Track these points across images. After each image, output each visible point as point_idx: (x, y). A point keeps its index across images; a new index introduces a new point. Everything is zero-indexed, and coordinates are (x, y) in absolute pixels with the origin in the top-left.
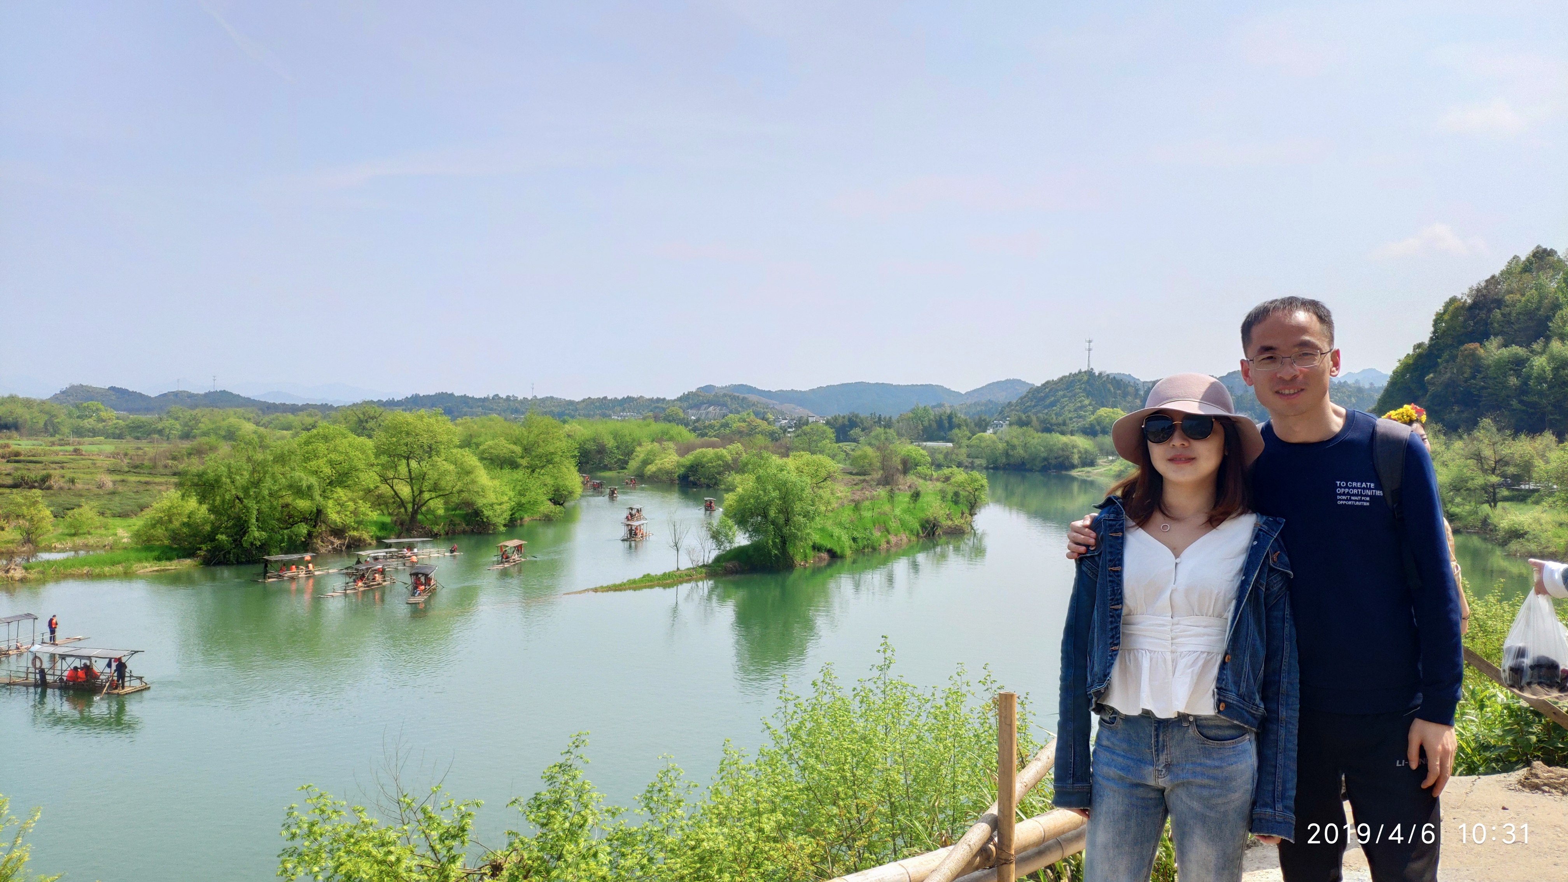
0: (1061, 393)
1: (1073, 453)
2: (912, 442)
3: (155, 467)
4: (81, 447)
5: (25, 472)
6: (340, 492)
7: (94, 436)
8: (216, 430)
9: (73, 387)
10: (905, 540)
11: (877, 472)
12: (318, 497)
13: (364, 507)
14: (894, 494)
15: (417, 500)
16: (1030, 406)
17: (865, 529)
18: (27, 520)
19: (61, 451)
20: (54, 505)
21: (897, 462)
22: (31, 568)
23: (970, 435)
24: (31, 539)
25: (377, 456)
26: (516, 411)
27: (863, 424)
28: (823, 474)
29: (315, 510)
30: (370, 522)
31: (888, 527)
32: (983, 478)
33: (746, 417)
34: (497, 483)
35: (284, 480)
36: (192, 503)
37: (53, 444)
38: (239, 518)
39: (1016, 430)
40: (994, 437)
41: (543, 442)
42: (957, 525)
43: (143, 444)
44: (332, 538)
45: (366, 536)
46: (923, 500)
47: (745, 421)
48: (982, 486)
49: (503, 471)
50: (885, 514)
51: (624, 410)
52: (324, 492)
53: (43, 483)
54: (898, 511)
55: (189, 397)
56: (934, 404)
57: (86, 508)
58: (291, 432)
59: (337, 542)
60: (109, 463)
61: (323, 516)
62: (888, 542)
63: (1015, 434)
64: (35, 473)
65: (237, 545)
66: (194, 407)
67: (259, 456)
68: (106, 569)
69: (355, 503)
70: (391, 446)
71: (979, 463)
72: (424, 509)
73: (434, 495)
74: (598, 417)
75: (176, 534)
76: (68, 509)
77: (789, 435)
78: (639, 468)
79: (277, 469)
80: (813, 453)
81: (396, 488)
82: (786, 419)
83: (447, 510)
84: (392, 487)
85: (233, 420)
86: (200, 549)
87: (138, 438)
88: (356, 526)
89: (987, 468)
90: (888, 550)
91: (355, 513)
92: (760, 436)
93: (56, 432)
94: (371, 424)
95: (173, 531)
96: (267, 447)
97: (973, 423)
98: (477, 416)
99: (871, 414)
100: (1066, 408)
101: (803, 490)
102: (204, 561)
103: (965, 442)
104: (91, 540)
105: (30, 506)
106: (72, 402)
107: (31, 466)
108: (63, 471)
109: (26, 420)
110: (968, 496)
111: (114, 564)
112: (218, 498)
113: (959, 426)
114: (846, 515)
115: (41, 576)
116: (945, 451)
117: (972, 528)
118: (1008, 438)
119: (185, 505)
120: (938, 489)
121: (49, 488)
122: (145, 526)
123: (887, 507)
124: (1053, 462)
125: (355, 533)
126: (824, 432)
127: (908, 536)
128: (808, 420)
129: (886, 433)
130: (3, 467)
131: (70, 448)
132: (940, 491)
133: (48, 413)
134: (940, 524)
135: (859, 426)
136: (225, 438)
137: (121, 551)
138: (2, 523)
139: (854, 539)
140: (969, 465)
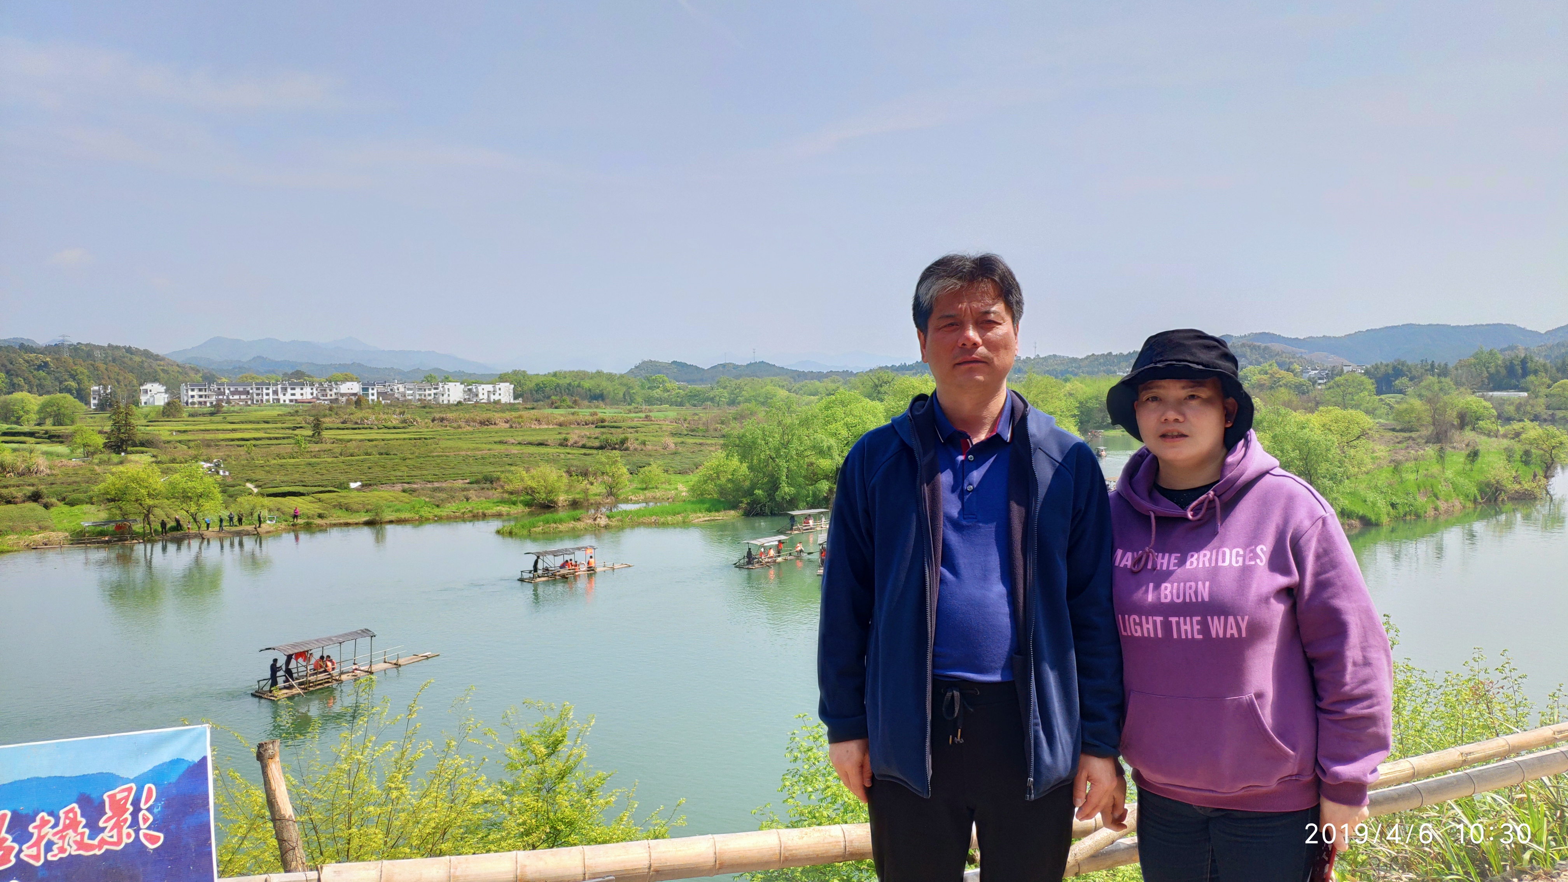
2: (1474, 392)
3: (707, 431)
4: (651, 414)
5: (609, 436)
7: (661, 404)
8: (755, 398)
9: (644, 362)
10: (1458, 506)
11: (1427, 429)
14: (1444, 453)
18: (610, 477)
19: (635, 417)
20: (630, 464)
21: (1452, 415)
22: (613, 517)
23: (1550, 382)
24: (612, 492)
26: (1020, 371)
27: (1411, 373)
28: (1356, 431)
31: (1435, 491)
32: (1562, 434)
33: (1268, 368)
35: (808, 441)
36: (735, 462)
37: (630, 411)
38: (772, 476)
41: (1042, 401)
42: (1526, 490)
43: (698, 410)
46: (1483, 460)
47: (1266, 373)
48: (1561, 443)
50: (1433, 476)
53: (621, 445)
54: (1449, 474)
55: (734, 368)
56: (1505, 346)
57: (654, 466)
58: (817, 397)
60: (672, 427)
62: (1436, 509)
64: (616, 436)
65: (771, 500)
66: (737, 377)
67: (788, 421)
68: (669, 519)
71: (1562, 415)
74: (1102, 374)
75: (723, 489)
76: (640, 467)
77: (1319, 387)
79: (803, 431)
80: (1345, 407)
82: (1317, 370)
85: (771, 388)
86: (742, 502)
87: (695, 406)
90: (1436, 518)
92: (1283, 390)
93: (632, 401)
94: (884, 388)
95: (720, 486)
96: (794, 412)
97: (1554, 368)
99: (1422, 361)
101: (1328, 450)
102: (745, 513)
104: (658, 494)
105: (612, 465)
106: (644, 375)
107: (613, 430)
108: (637, 435)
109: (609, 392)
110: (1545, 455)
111: (675, 514)
112: (755, 457)
113: (1536, 372)
114: (1384, 477)
115: (620, 523)
116: (1518, 401)
117: (1548, 493)
119: (730, 463)
120: (1502, 447)
121: (627, 449)
122: (699, 481)
123: (1435, 469)
126: (1361, 383)
127: (1463, 501)
128: (1342, 370)
129: (1440, 382)
130: (592, 431)
131: (643, 415)
132: (1505, 449)
133: (626, 385)
134: (1504, 488)
135: (1407, 376)
136: (763, 404)
137: (681, 503)
138: (591, 479)
139: (1393, 505)
140: (1550, 418)
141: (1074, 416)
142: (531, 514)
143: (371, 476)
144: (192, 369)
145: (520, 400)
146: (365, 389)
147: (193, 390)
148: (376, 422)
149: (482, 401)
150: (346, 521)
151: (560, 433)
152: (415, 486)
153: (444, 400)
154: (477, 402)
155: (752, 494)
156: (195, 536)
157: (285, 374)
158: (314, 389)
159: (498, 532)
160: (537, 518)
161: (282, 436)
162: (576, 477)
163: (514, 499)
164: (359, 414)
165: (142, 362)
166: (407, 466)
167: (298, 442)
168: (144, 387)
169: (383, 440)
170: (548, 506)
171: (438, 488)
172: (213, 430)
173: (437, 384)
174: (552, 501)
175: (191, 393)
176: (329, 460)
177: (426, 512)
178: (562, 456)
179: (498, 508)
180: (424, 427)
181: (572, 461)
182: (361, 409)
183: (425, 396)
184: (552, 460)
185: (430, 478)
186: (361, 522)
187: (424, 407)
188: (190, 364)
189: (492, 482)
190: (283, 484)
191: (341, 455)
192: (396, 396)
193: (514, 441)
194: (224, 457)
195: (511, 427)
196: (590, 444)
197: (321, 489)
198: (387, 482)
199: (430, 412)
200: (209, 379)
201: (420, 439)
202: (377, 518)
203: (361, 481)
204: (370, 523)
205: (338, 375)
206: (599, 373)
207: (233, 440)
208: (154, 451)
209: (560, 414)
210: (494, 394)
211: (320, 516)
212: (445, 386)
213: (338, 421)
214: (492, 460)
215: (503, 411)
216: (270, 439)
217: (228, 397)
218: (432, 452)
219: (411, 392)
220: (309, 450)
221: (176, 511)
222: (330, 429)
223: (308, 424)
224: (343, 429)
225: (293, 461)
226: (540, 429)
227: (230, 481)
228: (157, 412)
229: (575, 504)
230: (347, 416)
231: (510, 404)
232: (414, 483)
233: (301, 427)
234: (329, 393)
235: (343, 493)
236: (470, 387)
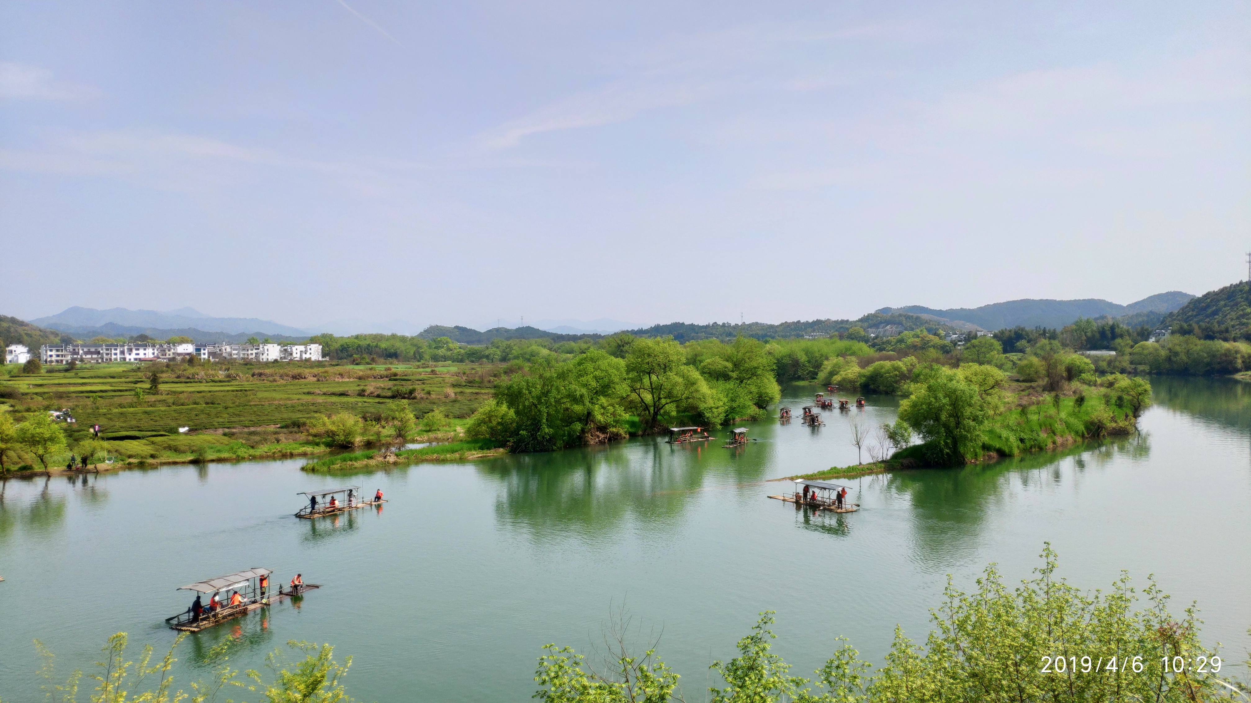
0: (1222, 303)
1: (1236, 358)
2: (1076, 352)
3: (482, 382)
4: (436, 369)
5: (400, 387)
6: (603, 400)
7: (445, 361)
8: (522, 355)
9: (431, 327)
10: (1070, 440)
11: (1043, 379)
12: (588, 403)
13: (620, 410)
14: (1059, 399)
15: (657, 403)
16: (1191, 316)
17: (1032, 431)
18: (399, 421)
19: (423, 372)
20: (416, 410)
21: (1061, 370)
22: (401, 455)
23: (1132, 343)
24: (401, 435)
25: (628, 372)
26: (730, 334)
27: (1028, 337)
28: (991, 382)
29: (586, 413)
30: (624, 421)
31: (1053, 428)
32: (1146, 384)
33: (919, 333)
34: (714, 391)
35: (564, 391)
36: (504, 408)
37: (419, 367)
38: (535, 419)
39: (1178, 339)
40: (1157, 345)
41: (749, 359)
42: (1121, 427)
43: (476, 365)
44: (598, 433)
45: (622, 432)
46: (1087, 404)
47: (918, 337)
48: (1146, 391)
49: (719, 382)
50: (1051, 417)
51: (814, 331)
52: (592, 399)
53: (410, 395)
54: (1063, 415)
55: (505, 332)
56: (1097, 316)
57: (437, 412)
58: (571, 355)
59: (602, 436)
60: (453, 379)
61: (591, 418)
62: (1054, 443)
63: (1177, 342)
64: (406, 387)
65: (533, 438)
66: (508, 339)
67: (547, 374)
68: (448, 456)
69: (614, 407)
70: (637, 364)
71: (1142, 369)
72: (662, 411)
73: (668, 401)
74: (793, 337)
75: (494, 430)
76: (425, 413)
77: (959, 348)
78: (826, 378)
79: (559, 383)
80: (981, 363)
81: (642, 396)
82: (956, 334)
83: (678, 412)
84: (639, 395)
85: (534, 347)
86: (509, 441)
87: (473, 362)
88: (614, 424)
89: (1150, 373)
90: (1054, 450)
91: (614, 414)
92: (932, 350)
93: (421, 358)
94: (626, 348)
95: (492, 428)
96: (553, 367)
97: (1135, 333)
98: (702, 339)
99: (1036, 328)
100: (1228, 317)
101: (971, 397)
102: (512, 450)
103: (1128, 350)
104: (440, 435)
105: (401, 411)
106: (431, 337)
107: (403, 383)
108: (424, 386)
109: (402, 351)
110: (1132, 400)
111: (453, 451)
112: (521, 404)
113: (1121, 336)
114: (1013, 418)
115: (407, 460)
116: (1109, 358)
117: (1137, 429)
118: (1170, 345)
119: (500, 409)
120: (1103, 393)
121: (414, 398)
122: (474, 424)
123: (1052, 411)
124: (1217, 367)
125: (614, 430)
126: (991, 345)
127: (1074, 436)
128: (976, 334)
129: (1050, 344)
130: (386, 384)
131: (429, 370)
132: (1104, 395)
133: (416, 345)
134: (1104, 426)
135: (1025, 339)
136: (529, 360)
137: (458, 443)
138: (383, 423)
139: (1022, 440)
140: (1133, 371)
141: (773, 370)
142: (331, 453)
143: (197, 422)
144: (52, 333)
145: (327, 359)
146: (198, 350)
147: (51, 351)
148: (205, 377)
149: (295, 359)
150: (174, 460)
151: (359, 385)
152: (234, 430)
153: (264, 358)
154: (291, 360)
155: (518, 434)
156: (41, 474)
157: (132, 338)
158: (156, 350)
159: (303, 469)
160: (336, 457)
161: (124, 388)
162: (370, 422)
163: (318, 441)
164: (191, 371)
165: (9, 327)
166: (228, 414)
167: (137, 395)
168: (10, 348)
169: (210, 392)
170: (346, 447)
171: (254, 431)
172: (65, 384)
173: (259, 345)
174: (350, 443)
175: (49, 353)
176: (163, 409)
177: (242, 452)
178: (360, 404)
179: (304, 448)
180: (245, 381)
181: (367, 409)
182: (193, 366)
183: (248, 355)
184: (352, 408)
185: (247, 423)
186: (187, 461)
187: (246, 364)
188: (51, 328)
189: (299, 427)
190: (121, 430)
191: (173, 404)
192: (224, 355)
193: (320, 392)
194: (73, 407)
195: (318, 380)
196: (384, 394)
197: (154, 433)
198: (211, 426)
199: (251, 369)
200: (66, 341)
201: (241, 391)
202: (201, 458)
203: (189, 426)
204: (195, 462)
205: (176, 338)
206: (394, 336)
207: (82, 392)
208: (11, 401)
209: (360, 369)
210: (306, 353)
211: (153, 456)
212: (265, 347)
213: (174, 376)
214: (301, 408)
215: (312, 367)
216: (115, 391)
217: (81, 356)
218: (249, 401)
219: (236, 352)
220: (147, 401)
221: (26, 453)
222: (167, 383)
223: (148, 378)
224: (177, 383)
225: (132, 410)
226: (343, 382)
227: (75, 427)
228: (19, 369)
229: (369, 445)
230: (180, 372)
231: (319, 361)
232: (234, 428)
233: (142, 381)
234: (168, 353)
235: (173, 437)
236: (286, 348)
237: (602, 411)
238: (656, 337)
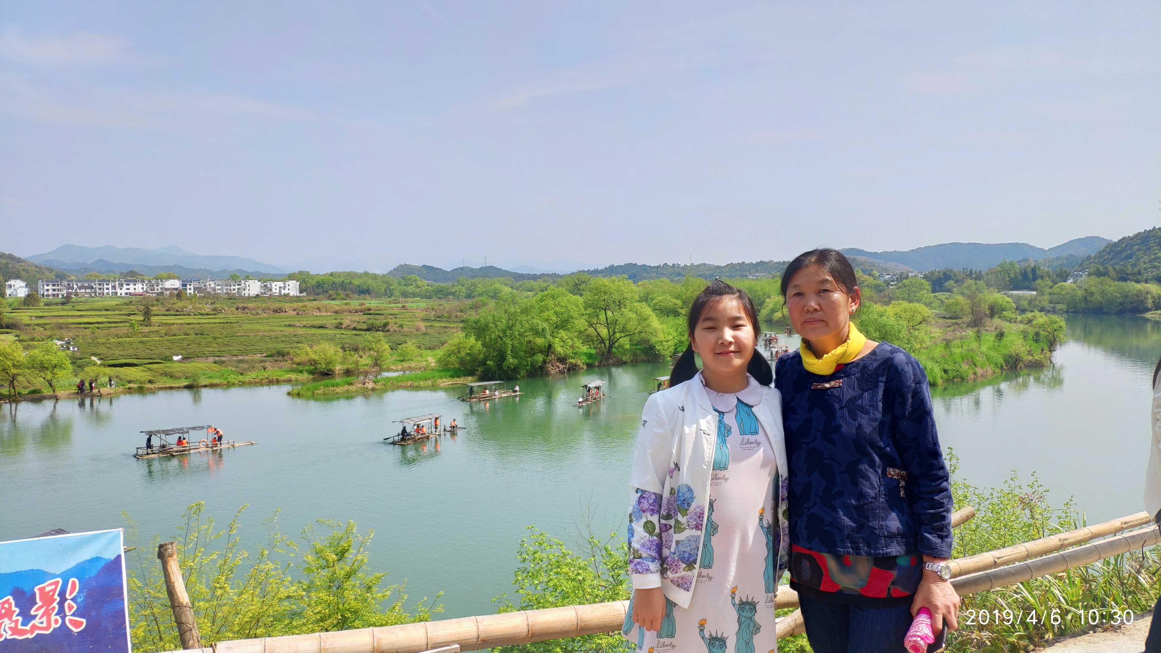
0: (1136, 247)
1: (1147, 298)
2: (999, 291)
3: (450, 317)
4: (406, 305)
5: (374, 321)
6: (563, 333)
7: (414, 297)
8: (486, 293)
9: (401, 266)
10: (990, 372)
11: (968, 317)
12: (549, 337)
13: (578, 343)
14: (980, 334)
15: (612, 338)
16: (1108, 259)
17: (955, 363)
18: (375, 351)
19: (395, 307)
20: (390, 342)
21: (985, 308)
22: (378, 382)
23: (1051, 284)
24: (378, 364)
25: (585, 309)
26: (679, 274)
27: (956, 278)
28: (919, 318)
29: (547, 345)
30: (582, 353)
31: (974, 360)
32: (1061, 321)
34: (664, 326)
35: (528, 325)
36: (472, 340)
37: (390, 303)
38: (500, 351)
39: (1094, 280)
40: (1074, 286)
42: (1037, 360)
43: (443, 302)
44: (558, 364)
45: (579, 362)
46: (1005, 340)
48: (1061, 327)
49: (669, 318)
50: (972, 350)
51: (757, 272)
52: (553, 333)
53: (384, 328)
54: (984, 349)
55: (470, 271)
56: (1021, 259)
57: (410, 343)
58: (533, 293)
59: (562, 366)
60: (422, 314)
61: (552, 349)
62: (975, 374)
63: (1093, 283)
64: (379, 321)
65: (499, 367)
66: (473, 277)
67: (512, 309)
68: (422, 383)
69: (573, 340)
70: (594, 301)
71: (1060, 307)
72: (616, 344)
73: (623, 335)
74: (739, 276)
75: (463, 361)
76: (399, 344)
77: (892, 287)
78: (768, 315)
79: (523, 317)
80: (910, 301)
81: (598, 330)
82: (890, 275)
83: (631, 345)
84: (596, 330)
85: (497, 286)
86: (477, 370)
87: (440, 298)
88: (573, 356)
89: (1067, 312)
90: (975, 380)
91: (572, 347)
93: (392, 294)
94: (583, 286)
95: (461, 358)
96: (517, 303)
97: (1055, 275)
98: (653, 279)
99: (964, 269)
100: (1142, 260)
101: (899, 331)
102: (480, 378)
103: (1048, 290)
104: (413, 364)
105: (377, 342)
106: (401, 275)
107: (377, 317)
108: (395, 320)
109: (374, 288)
110: (1049, 336)
111: (426, 380)
112: (487, 337)
113: (1042, 278)
114: (938, 351)
115: (383, 387)
116: (1030, 297)
117: (1051, 362)
118: (1086, 286)
119: (468, 341)
120: (1020, 330)
121: (388, 331)
122: (445, 355)
123: (974, 345)
124: (1128, 306)
125: (573, 361)
126: (922, 284)
127: (993, 368)
128: (908, 275)
129: (976, 284)
130: (361, 318)
131: (400, 305)
132: (1022, 331)
133: (387, 282)
134: (1022, 359)
135: (953, 280)
136: (492, 297)
137: (431, 371)
138: (361, 353)
139: (945, 371)
140: (1052, 310)
142: (314, 380)
143: (190, 351)
144: (47, 269)
145: (304, 294)
146: (184, 285)
147: (48, 285)
148: (193, 310)
149: (275, 294)
150: (170, 385)
151: (336, 319)
152: (224, 359)
153: (246, 293)
154: (271, 295)
155: (485, 364)
156: (50, 398)
157: (122, 274)
158: (145, 285)
159: (289, 394)
160: (319, 383)
161: (119, 320)
162: (349, 352)
163: (301, 368)
164: (180, 304)
165: (8, 264)
166: (217, 344)
167: (132, 326)
168: (9, 283)
169: (198, 324)
170: (327, 374)
171: (242, 360)
172: (64, 316)
173: (240, 281)
174: (330, 370)
175: (46, 288)
176: (157, 339)
177: (232, 378)
178: (338, 336)
179: (289, 375)
180: (230, 314)
181: (346, 340)
182: (181, 300)
183: (231, 290)
184: (331, 339)
185: (235, 352)
186: (182, 386)
187: (230, 299)
188: (45, 265)
189: (283, 356)
190: (120, 357)
191: (166, 335)
192: (208, 290)
193: (300, 325)
194: (73, 337)
195: (298, 314)
196: (359, 327)
197: (150, 361)
198: (202, 355)
199: (235, 303)
200: (61, 276)
201: (227, 323)
202: (195, 383)
203: (181, 355)
204: (189, 387)
205: (163, 274)
206: (366, 274)
207: (80, 324)
208: (17, 332)
209: (335, 304)
210: (284, 289)
211: (150, 382)
212: (246, 283)
213: (164, 309)
214: (284, 339)
215: (291, 302)
216: (110, 323)
217: (76, 290)
218: (236, 332)
219: (220, 287)
220: (141, 331)
221: (35, 378)
222: (157, 315)
223: (140, 311)
224: (167, 315)
225: (128, 339)
226: (320, 316)
227: (78, 355)
228: (19, 302)
229: (348, 373)
230: (170, 306)
231: (297, 297)
232: (223, 356)
233: (134, 314)
234: (156, 288)
235: (168, 364)
236: (266, 284)
237: (562, 344)
238: (612, 276)
